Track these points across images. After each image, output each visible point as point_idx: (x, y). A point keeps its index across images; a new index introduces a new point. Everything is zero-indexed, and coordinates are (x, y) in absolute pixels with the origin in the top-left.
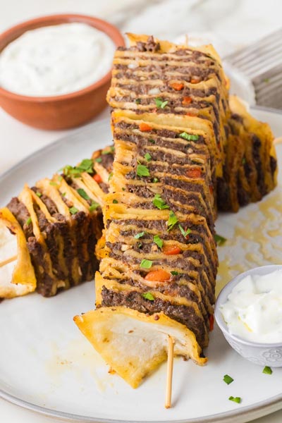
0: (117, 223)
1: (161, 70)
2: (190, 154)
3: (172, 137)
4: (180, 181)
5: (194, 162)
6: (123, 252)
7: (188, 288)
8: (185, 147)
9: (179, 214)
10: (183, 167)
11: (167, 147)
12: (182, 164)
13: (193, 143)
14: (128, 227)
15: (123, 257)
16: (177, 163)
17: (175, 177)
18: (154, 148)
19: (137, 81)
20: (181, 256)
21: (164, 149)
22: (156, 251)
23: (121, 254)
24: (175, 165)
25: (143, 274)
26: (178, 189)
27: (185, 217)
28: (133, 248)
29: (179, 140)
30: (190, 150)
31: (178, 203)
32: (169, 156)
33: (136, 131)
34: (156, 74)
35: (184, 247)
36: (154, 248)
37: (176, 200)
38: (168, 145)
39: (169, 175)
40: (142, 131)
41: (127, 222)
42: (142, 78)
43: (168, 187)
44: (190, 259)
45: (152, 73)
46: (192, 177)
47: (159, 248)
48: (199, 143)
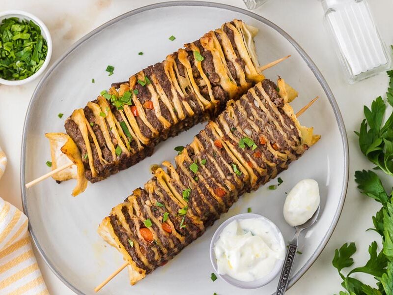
0: (157, 185)
1: (266, 122)
2: (228, 180)
3: (227, 162)
4: (208, 191)
5: (225, 186)
6: (145, 204)
7: (154, 256)
8: (229, 173)
9: (190, 211)
10: (217, 184)
11: (219, 166)
12: (218, 182)
13: (235, 175)
14: (159, 194)
15: (143, 206)
16: (216, 179)
17: (208, 187)
18: (212, 160)
19: (247, 116)
20: (168, 235)
21: (216, 165)
22: (160, 221)
23: (143, 204)
24: (213, 179)
25: (142, 226)
26: (203, 195)
27: (191, 215)
28: (151, 207)
29: (229, 167)
30: (229, 178)
31: (195, 203)
32: (216, 171)
33: (212, 142)
34: (261, 122)
35: (174, 232)
36: (161, 218)
37: (195, 201)
38: (221, 164)
39: (205, 182)
40: (215, 144)
41: (161, 191)
42: (251, 118)
43: (198, 189)
44: (170, 241)
45: (260, 119)
46: (216, 194)
47: (162, 220)
48: (238, 178)
